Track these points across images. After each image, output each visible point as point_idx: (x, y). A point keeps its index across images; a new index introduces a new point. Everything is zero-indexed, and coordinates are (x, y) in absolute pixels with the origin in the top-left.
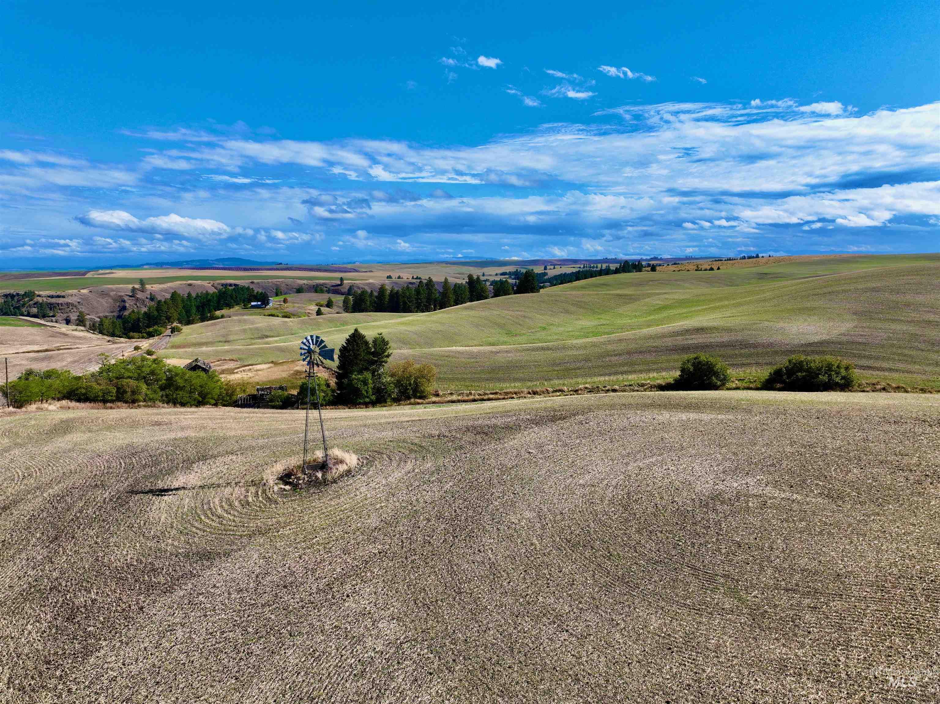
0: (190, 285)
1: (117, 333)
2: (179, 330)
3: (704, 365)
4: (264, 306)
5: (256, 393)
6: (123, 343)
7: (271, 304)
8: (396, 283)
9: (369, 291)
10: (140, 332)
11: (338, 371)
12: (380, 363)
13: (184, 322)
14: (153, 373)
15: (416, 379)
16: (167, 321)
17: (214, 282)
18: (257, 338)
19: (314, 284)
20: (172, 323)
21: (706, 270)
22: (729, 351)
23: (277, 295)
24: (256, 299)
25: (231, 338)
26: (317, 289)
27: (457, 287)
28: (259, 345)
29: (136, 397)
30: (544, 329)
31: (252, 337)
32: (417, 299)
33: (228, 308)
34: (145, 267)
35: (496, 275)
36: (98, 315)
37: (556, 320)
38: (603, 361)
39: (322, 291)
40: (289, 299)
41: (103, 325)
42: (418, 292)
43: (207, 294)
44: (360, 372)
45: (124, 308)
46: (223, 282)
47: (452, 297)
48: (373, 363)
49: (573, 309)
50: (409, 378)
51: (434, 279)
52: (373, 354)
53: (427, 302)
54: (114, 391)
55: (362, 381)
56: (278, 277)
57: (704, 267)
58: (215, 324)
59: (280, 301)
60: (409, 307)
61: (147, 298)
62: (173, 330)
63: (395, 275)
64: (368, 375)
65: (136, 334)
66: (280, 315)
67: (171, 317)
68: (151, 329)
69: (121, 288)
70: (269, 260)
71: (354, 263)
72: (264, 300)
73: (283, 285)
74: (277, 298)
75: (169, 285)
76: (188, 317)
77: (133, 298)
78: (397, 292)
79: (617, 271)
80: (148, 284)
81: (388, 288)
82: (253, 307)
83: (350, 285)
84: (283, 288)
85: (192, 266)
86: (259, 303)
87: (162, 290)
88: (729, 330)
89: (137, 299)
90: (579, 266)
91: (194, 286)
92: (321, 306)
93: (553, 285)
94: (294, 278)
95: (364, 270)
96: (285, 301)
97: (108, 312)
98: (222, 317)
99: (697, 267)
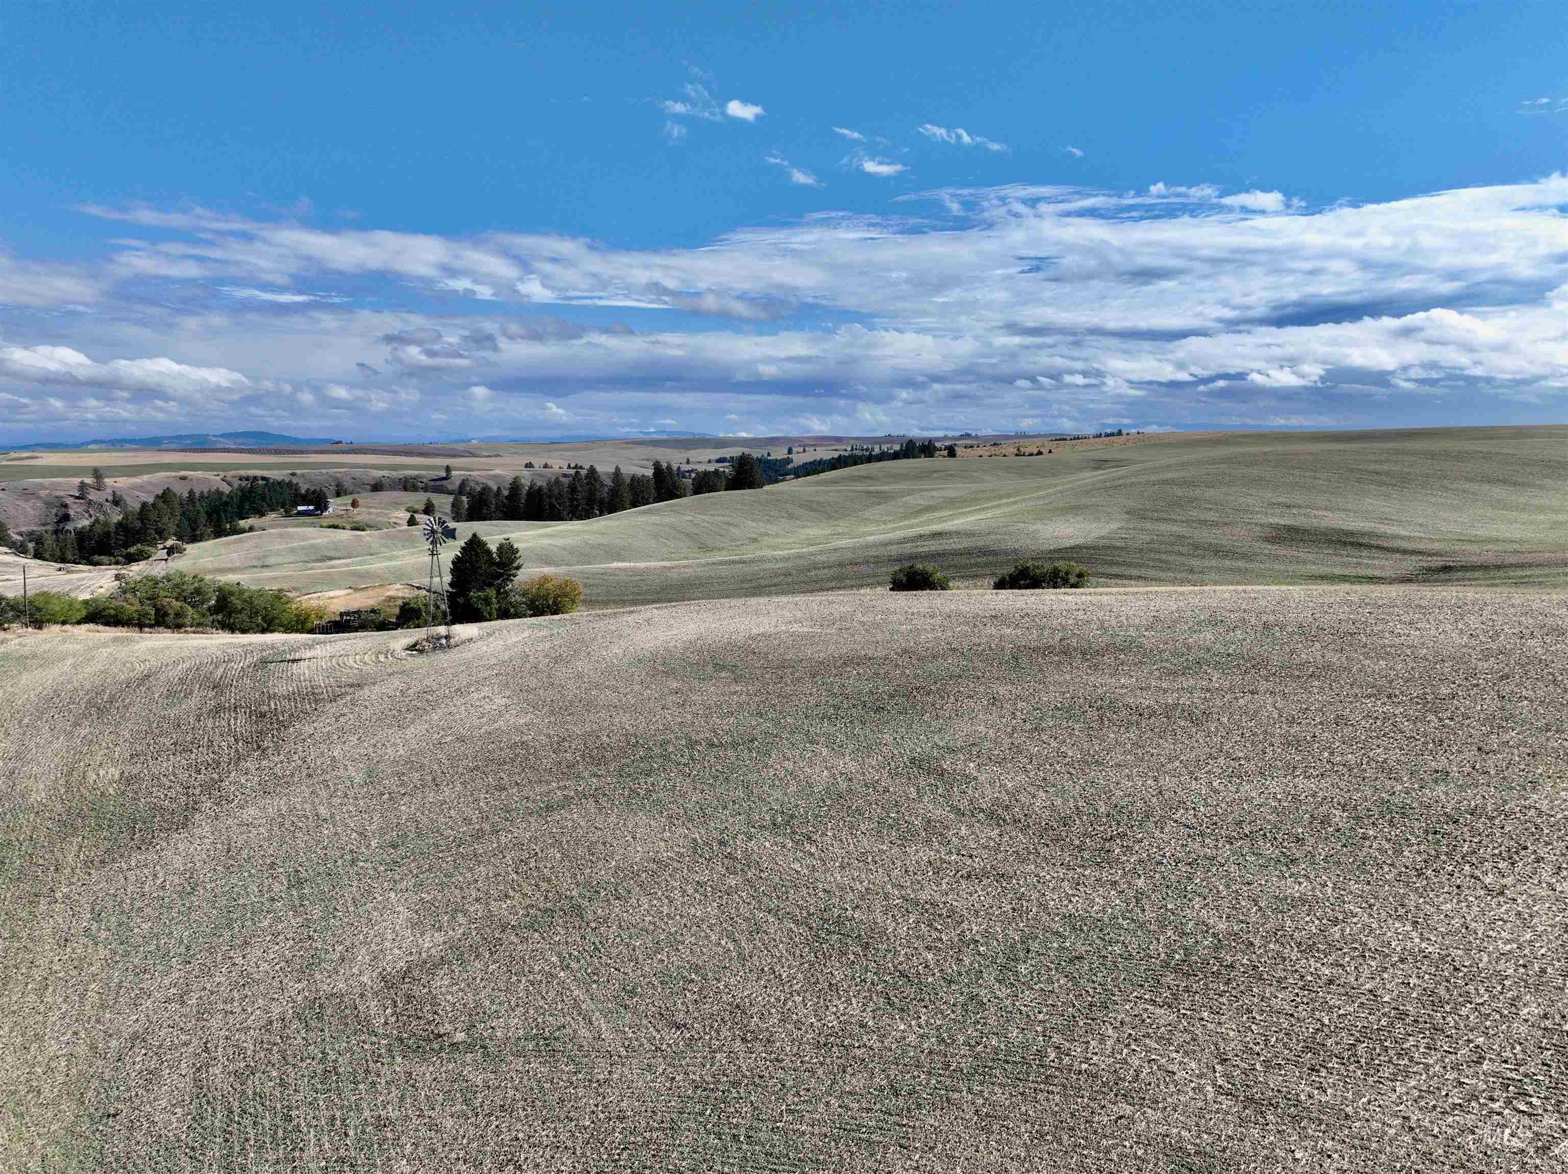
0: (183, 478)
1: (70, 556)
2: (181, 551)
3: (919, 575)
4: (319, 512)
5: (338, 619)
6: (84, 571)
7: (330, 510)
8: (541, 475)
9: (495, 488)
10: (112, 555)
11: (450, 590)
12: (509, 578)
13: (186, 538)
14: (198, 591)
15: (555, 598)
16: (157, 536)
17: (226, 473)
18: (314, 561)
19: (401, 476)
20: (166, 539)
21: (1031, 455)
22: (964, 560)
23: (338, 495)
24: (305, 500)
25: (272, 560)
26: (408, 485)
27: (636, 481)
28: (320, 569)
29: (180, 621)
30: (755, 540)
31: (306, 559)
32: (571, 500)
33: (257, 516)
34: (90, 447)
35: (709, 462)
36: (19, 530)
37: (773, 529)
38: (806, 576)
39: (415, 489)
40: (361, 501)
41: (43, 544)
42: (573, 488)
43: (219, 493)
44: (481, 589)
45: (66, 518)
46: (243, 473)
47: (627, 496)
48: (498, 576)
49: (798, 511)
50: (546, 597)
51: (599, 469)
52: (499, 565)
53: (587, 504)
54: (153, 612)
55: (483, 600)
56: (341, 465)
57: (1027, 451)
58: (241, 541)
59: (346, 505)
60: (559, 512)
61: (107, 500)
62: (171, 551)
63: (538, 463)
64: (491, 592)
65: (105, 559)
66: (348, 527)
67: (164, 529)
68: (132, 550)
69: (59, 483)
70: (321, 436)
71: (469, 441)
72: (318, 501)
73: (348, 479)
74: (339, 500)
75: (146, 478)
76: (193, 530)
77: (82, 501)
78: (540, 489)
79: (896, 456)
80: (107, 477)
81: (526, 482)
82: (301, 514)
83: (462, 478)
84: (348, 484)
85: (182, 446)
86: (311, 508)
87: (134, 487)
88: (970, 534)
89: (90, 503)
90: (844, 447)
91: (191, 480)
92: (416, 512)
93: (797, 477)
94: (365, 466)
95: (485, 454)
96: (354, 504)
97: (36, 524)
98: (251, 529)
99: (1018, 450)
